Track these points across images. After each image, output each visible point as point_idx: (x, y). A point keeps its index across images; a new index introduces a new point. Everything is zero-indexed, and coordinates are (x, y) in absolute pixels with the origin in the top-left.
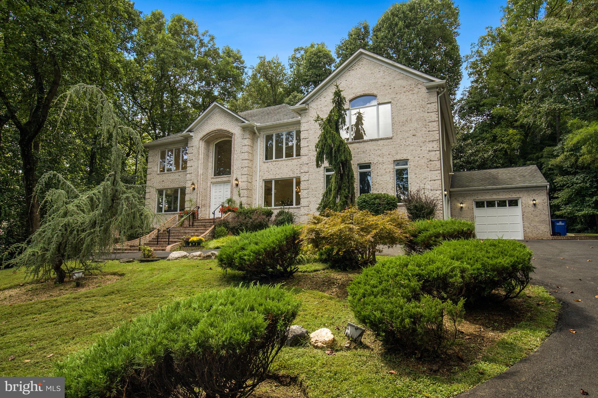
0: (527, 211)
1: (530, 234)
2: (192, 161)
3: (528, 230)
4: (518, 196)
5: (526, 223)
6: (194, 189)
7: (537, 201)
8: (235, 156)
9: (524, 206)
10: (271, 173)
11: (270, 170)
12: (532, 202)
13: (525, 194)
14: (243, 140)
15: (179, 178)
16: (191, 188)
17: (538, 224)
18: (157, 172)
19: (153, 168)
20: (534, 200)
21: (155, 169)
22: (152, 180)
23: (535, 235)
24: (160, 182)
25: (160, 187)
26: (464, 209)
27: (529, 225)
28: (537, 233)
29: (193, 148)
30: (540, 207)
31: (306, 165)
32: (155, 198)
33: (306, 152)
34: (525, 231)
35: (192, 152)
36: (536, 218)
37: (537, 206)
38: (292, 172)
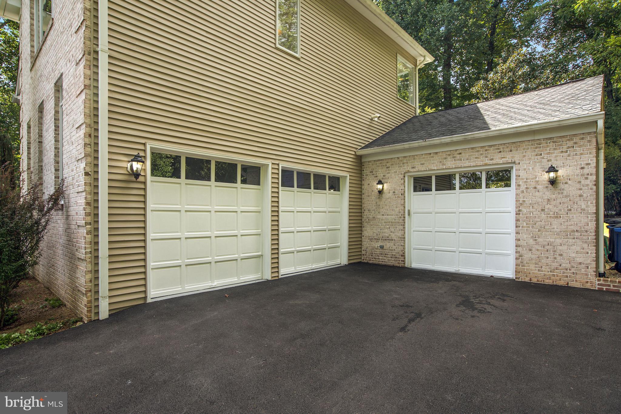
0: (528, 201)
1: (532, 267)
3: (527, 256)
4: (509, 157)
5: (524, 236)
7: (561, 173)
9: (523, 187)
12: (546, 177)
13: (529, 153)
17: (559, 241)
20: (552, 169)
23: (546, 271)
26: (386, 195)
27: (531, 242)
28: (555, 265)
30: (571, 189)
34: (519, 257)
36: (556, 225)
37: (561, 186)
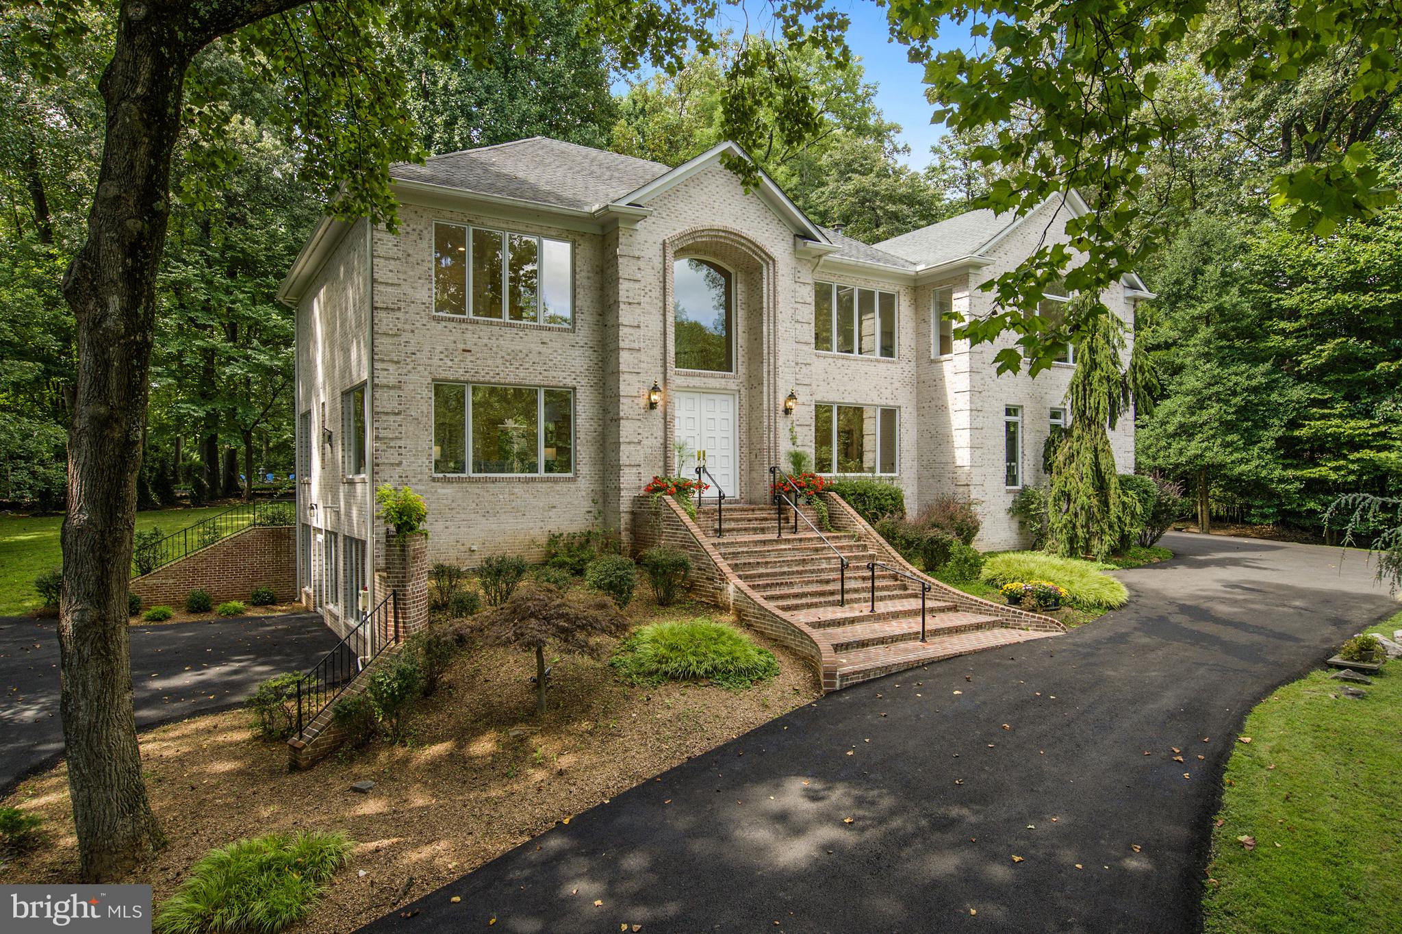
6: (652, 406)
10: (834, 385)
14: (797, 286)
16: (643, 402)
18: (426, 306)
21: (422, 295)
22: (405, 337)
24: (449, 353)
25: (453, 371)
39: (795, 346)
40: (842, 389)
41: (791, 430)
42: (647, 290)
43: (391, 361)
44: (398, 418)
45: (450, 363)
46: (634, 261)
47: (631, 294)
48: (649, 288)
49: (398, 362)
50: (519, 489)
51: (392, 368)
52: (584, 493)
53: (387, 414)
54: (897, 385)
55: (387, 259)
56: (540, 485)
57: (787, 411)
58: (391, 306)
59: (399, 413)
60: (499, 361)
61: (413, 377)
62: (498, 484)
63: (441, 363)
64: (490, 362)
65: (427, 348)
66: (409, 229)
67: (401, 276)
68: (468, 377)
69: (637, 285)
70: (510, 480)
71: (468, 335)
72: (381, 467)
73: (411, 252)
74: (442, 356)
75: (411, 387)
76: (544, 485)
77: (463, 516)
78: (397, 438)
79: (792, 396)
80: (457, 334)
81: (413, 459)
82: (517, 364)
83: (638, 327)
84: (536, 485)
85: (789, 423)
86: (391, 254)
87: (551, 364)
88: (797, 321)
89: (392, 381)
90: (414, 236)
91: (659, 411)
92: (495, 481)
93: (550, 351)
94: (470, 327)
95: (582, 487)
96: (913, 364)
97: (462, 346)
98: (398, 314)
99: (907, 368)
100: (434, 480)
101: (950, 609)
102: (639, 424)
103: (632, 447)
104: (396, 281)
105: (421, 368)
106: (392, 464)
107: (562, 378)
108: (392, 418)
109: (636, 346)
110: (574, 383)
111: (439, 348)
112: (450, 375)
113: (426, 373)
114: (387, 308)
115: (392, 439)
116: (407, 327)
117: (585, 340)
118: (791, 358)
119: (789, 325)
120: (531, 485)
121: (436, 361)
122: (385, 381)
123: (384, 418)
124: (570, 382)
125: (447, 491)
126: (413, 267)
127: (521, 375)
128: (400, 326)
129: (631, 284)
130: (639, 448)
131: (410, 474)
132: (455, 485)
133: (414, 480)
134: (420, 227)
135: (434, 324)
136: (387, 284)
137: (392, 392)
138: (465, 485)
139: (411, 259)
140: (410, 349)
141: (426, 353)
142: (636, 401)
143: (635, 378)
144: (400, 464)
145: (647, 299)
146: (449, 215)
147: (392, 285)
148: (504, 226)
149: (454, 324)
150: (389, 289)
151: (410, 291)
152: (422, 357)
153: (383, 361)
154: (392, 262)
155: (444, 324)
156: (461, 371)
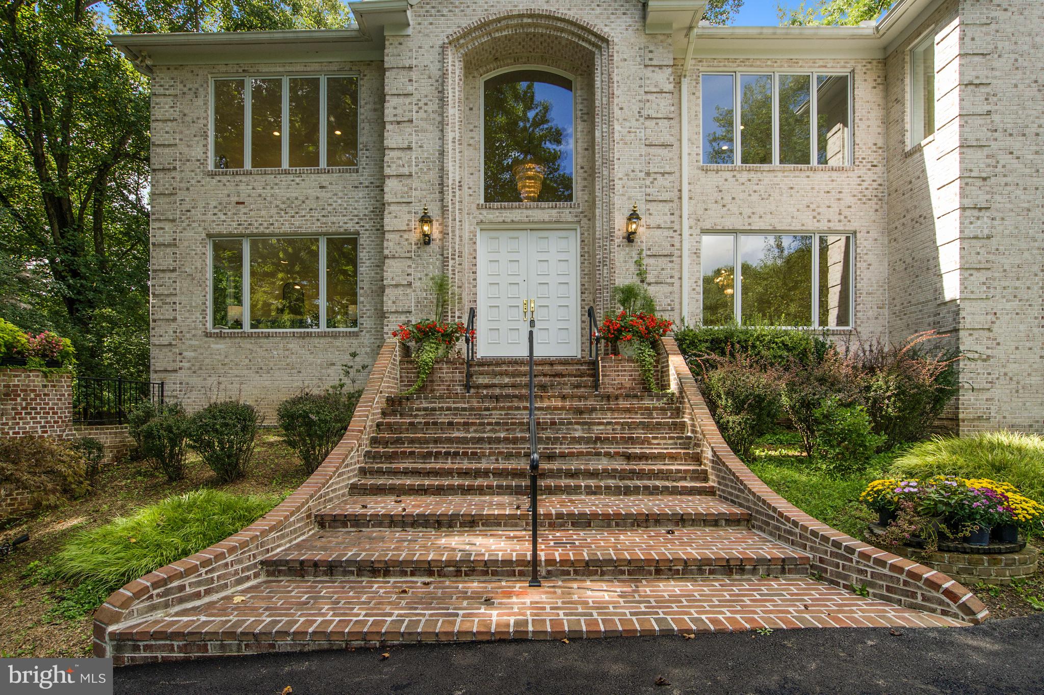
2: (408, 129)
6: (426, 240)
8: (617, 127)
10: (734, 208)
11: (728, 199)
14: (648, 72)
15: (322, 194)
16: (415, 236)
18: (203, 163)
19: (182, 148)
21: (197, 152)
22: (181, 195)
24: (222, 207)
25: (228, 225)
29: (414, 75)
31: (979, 183)
32: (203, 271)
33: (980, 135)
35: (410, 89)
38: (810, 214)
39: (644, 150)
40: (747, 211)
41: (638, 263)
42: (421, 104)
43: (166, 220)
44: (173, 275)
45: (223, 217)
46: (405, 73)
47: (398, 111)
48: (424, 100)
49: (173, 221)
50: (294, 345)
51: (168, 226)
52: (368, 350)
53: (163, 271)
54: (849, 200)
55: (165, 121)
56: (317, 341)
57: (630, 238)
58: (167, 166)
59: (174, 270)
60: (274, 211)
61: (189, 234)
62: (271, 340)
63: (214, 218)
64: (263, 213)
65: (201, 204)
66: (185, 90)
67: (178, 136)
68: (241, 230)
69: (407, 100)
70: (284, 336)
71: (242, 187)
72: (158, 323)
73: (186, 111)
74: (216, 211)
75: (186, 244)
76: (322, 341)
77: (236, 372)
78: (171, 295)
79: (634, 216)
80: (231, 188)
81: (187, 315)
82: (292, 212)
83: (409, 148)
84: (312, 340)
85: (634, 254)
86: (167, 116)
87: (330, 208)
88: (649, 118)
89: (167, 239)
90: (190, 96)
91: (434, 246)
92: (267, 336)
93: (329, 195)
94: (244, 179)
95: (366, 342)
96: (880, 170)
97: (236, 199)
98: (173, 174)
99: (869, 176)
100: (208, 335)
101: (732, 521)
102: (409, 262)
103: (400, 291)
104: (172, 142)
105: (195, 225)
106: (168, 320)
107: (344, 223)
108: (168, 275)
109: (406, 171)
110: (357, 227)
111: (213, 203)
112: (224, 230)
113: (200, 229)
114: (163, 169)
115: (167, 295)
116: (183, 185)
117: (371, 179)
118: (638, 167)
119: (634, 123)
120: (307, 340)
121: (210, 217)
122: (161, 240)
123: (161, 275)
124: (351, 226)
125: (220, 346)
126: (189, 126)
127: (297, 223)
128: (175, 185)
129: (401, 100)
130: (409, 291)
131: (185, 330)
132: (228, 340)
133: (188, 336)
134: (196, 86)
135: (208, 179)
136: (164, 145)
137: (168, 250)
138: (237, 340)
139: (187, 119)
140: (186, 206)
141: (200, 209)
142: (406, 236)
143: (405, 208)
144: (175, 319)
145: (422, 114)
146: (223, 69)
147: (169, 145)
148: (281, 69)
149: (229, 178)
150: (167, 150)
151: (185, 150)
152: (197, 214)
153: (159, 220)
154: (169, 124)
155: (218, 178)
156: (235, 224)
